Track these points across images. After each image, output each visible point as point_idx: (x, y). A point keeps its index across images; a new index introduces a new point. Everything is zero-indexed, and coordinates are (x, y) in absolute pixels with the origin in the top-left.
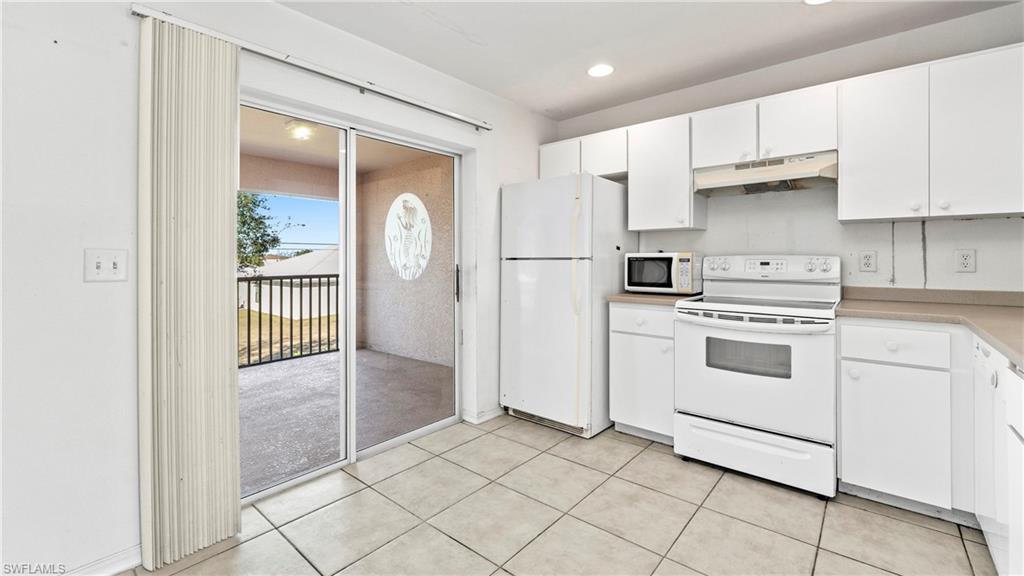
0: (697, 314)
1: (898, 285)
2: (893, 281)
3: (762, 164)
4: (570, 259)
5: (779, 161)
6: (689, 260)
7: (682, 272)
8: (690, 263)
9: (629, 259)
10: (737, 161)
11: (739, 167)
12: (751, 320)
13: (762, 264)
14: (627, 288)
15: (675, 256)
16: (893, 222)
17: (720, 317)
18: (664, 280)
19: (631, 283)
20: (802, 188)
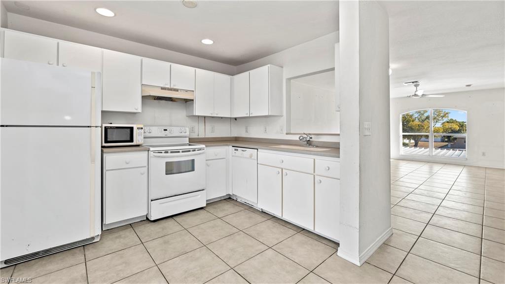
0: (161, 153)
1: (200, 137)
2: (198, 135)
3: (171, 89)
4: (90, 127)
5: (177, 90)
6: (142, 128)
7: (140, 134)
8: (143, 130)
9: (105, 127)
10: (162, 86)
11: (163, 88)
12: (183, 152)
13: (165, 130)
14: (104, 144)
15: (135, 127)
16: (205, 117)
17: (171, 152)
18: (128, 139)
19: (106, 142)
20: (175, 101)
